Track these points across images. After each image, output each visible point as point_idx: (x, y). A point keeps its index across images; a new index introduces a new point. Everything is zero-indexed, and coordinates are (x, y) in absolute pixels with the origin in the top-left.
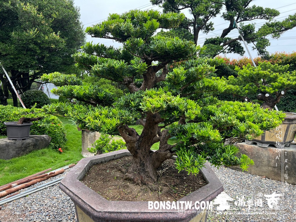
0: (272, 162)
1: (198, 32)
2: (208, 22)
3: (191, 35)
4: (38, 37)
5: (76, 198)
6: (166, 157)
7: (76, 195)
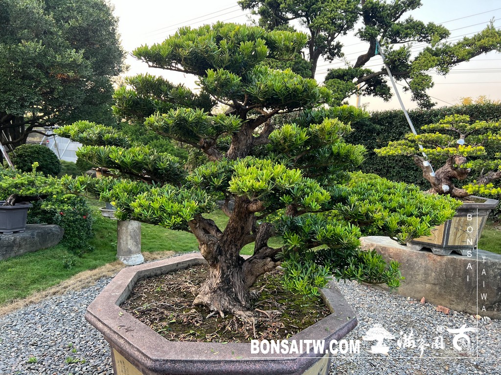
0: (431, 275)
1: (317, 57)
2: (334, 43)
3: (306, 62)
4: (44, 54)
5: (115, 337)
6: (266, 268)
7: (115, 332)
